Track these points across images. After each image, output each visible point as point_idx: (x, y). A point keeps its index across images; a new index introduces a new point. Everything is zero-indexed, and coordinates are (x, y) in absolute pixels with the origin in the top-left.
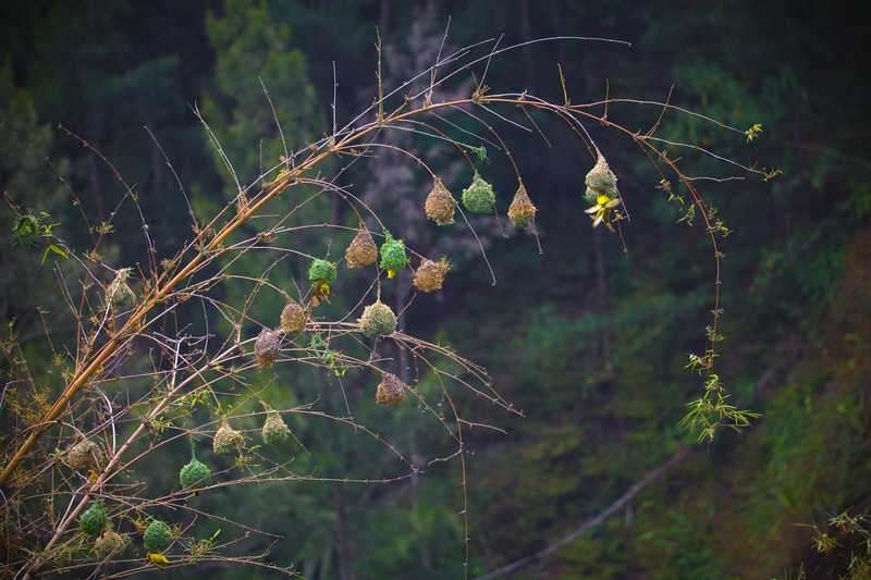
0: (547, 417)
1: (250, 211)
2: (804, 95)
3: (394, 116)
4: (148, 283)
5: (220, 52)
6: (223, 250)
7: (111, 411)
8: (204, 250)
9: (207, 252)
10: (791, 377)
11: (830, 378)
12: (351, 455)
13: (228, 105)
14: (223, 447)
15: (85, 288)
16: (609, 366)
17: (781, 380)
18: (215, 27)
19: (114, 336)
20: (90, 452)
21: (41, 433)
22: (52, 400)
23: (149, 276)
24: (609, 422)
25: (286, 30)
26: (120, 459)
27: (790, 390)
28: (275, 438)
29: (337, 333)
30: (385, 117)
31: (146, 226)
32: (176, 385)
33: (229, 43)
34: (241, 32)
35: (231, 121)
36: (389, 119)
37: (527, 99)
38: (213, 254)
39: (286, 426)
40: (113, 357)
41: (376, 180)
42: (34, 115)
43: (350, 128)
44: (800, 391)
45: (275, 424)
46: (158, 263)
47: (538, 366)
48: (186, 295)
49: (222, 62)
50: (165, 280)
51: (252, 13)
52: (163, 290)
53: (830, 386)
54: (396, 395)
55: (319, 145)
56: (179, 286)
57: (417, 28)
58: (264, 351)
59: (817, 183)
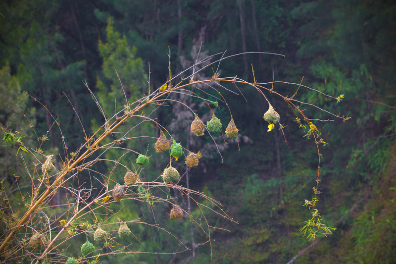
0: (254, 225)
1: (110, 130)
2: (371, 78)
3: (176, 87)
4: (64, 163)
5: (104, 59)
6: (98, 148)
7: (49, 222)
8: (90, 148)
9: (91, 149)
10: (365, 207)
11: (383, 207)
12: (164, 243)
13: (109, 83)
14: (98, 238)
15: (36, 165)
16: (282, 202)
17: (361, 208)
18: (102, 48)
19: (49, 187)
20: (40, 238)
21: (15, 231)
22: (21, 216)
23: (64, 160)
24: (282, 227)
25: (135, 49)
26: (53, 244)
27: (365, 213)
28: (124, 235)
29: (152, 186)
30: (172, 87)
31: (63, 137)
32: (79, 210)
33: (109, 55)
34: (114, 50)
35: (110, 90)
36: (174, 89)
37: (237, 80)
38: (94, 150)
39: (129, 229)
40: (48, 197)
41: (176, 118)
42: (19, 88)
43: (156, 93)
44: (369, 213)
45: (124, 228)
46: (69, 155)
47: (250, 202)
48: (81, 168)
49: (106, 63)
50: (72, 162)
51: (119, 41)
52: (71, 166)
53: (383, 210)
54: (179, 214)
55: (142, 100)
56: (79, 164)
57: (194, 48)
58: (117, 194)
59: (377, 118)
